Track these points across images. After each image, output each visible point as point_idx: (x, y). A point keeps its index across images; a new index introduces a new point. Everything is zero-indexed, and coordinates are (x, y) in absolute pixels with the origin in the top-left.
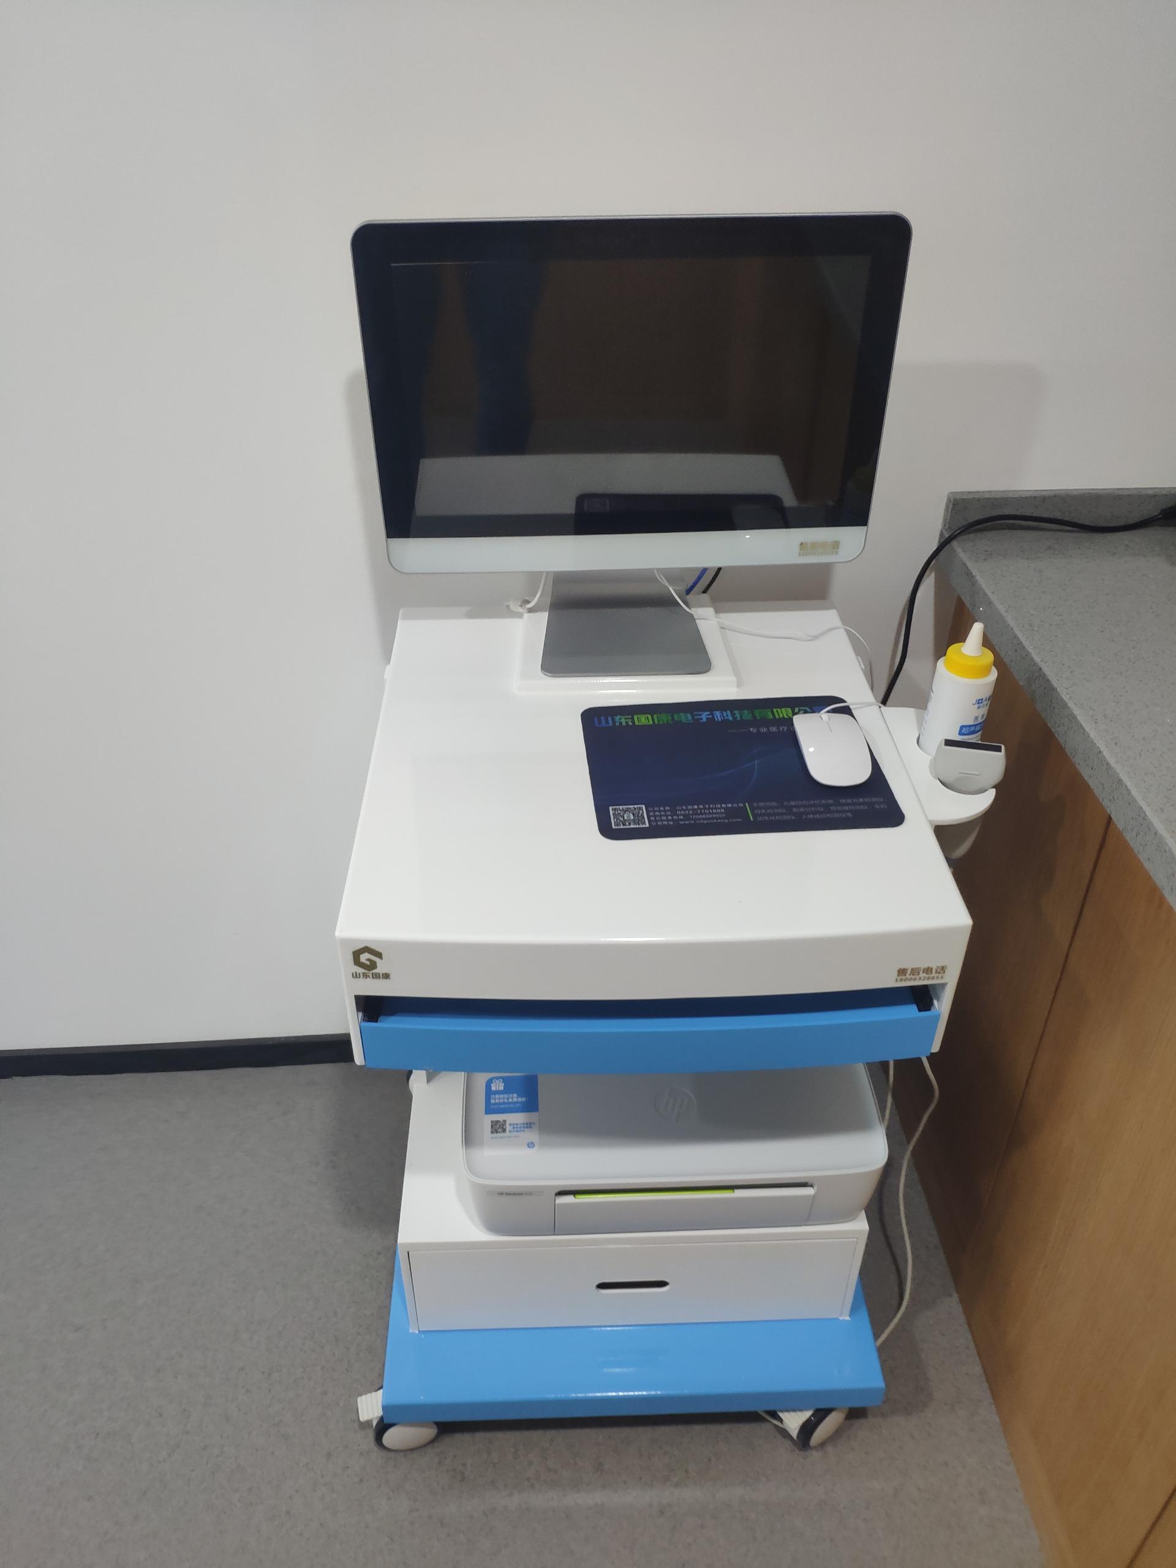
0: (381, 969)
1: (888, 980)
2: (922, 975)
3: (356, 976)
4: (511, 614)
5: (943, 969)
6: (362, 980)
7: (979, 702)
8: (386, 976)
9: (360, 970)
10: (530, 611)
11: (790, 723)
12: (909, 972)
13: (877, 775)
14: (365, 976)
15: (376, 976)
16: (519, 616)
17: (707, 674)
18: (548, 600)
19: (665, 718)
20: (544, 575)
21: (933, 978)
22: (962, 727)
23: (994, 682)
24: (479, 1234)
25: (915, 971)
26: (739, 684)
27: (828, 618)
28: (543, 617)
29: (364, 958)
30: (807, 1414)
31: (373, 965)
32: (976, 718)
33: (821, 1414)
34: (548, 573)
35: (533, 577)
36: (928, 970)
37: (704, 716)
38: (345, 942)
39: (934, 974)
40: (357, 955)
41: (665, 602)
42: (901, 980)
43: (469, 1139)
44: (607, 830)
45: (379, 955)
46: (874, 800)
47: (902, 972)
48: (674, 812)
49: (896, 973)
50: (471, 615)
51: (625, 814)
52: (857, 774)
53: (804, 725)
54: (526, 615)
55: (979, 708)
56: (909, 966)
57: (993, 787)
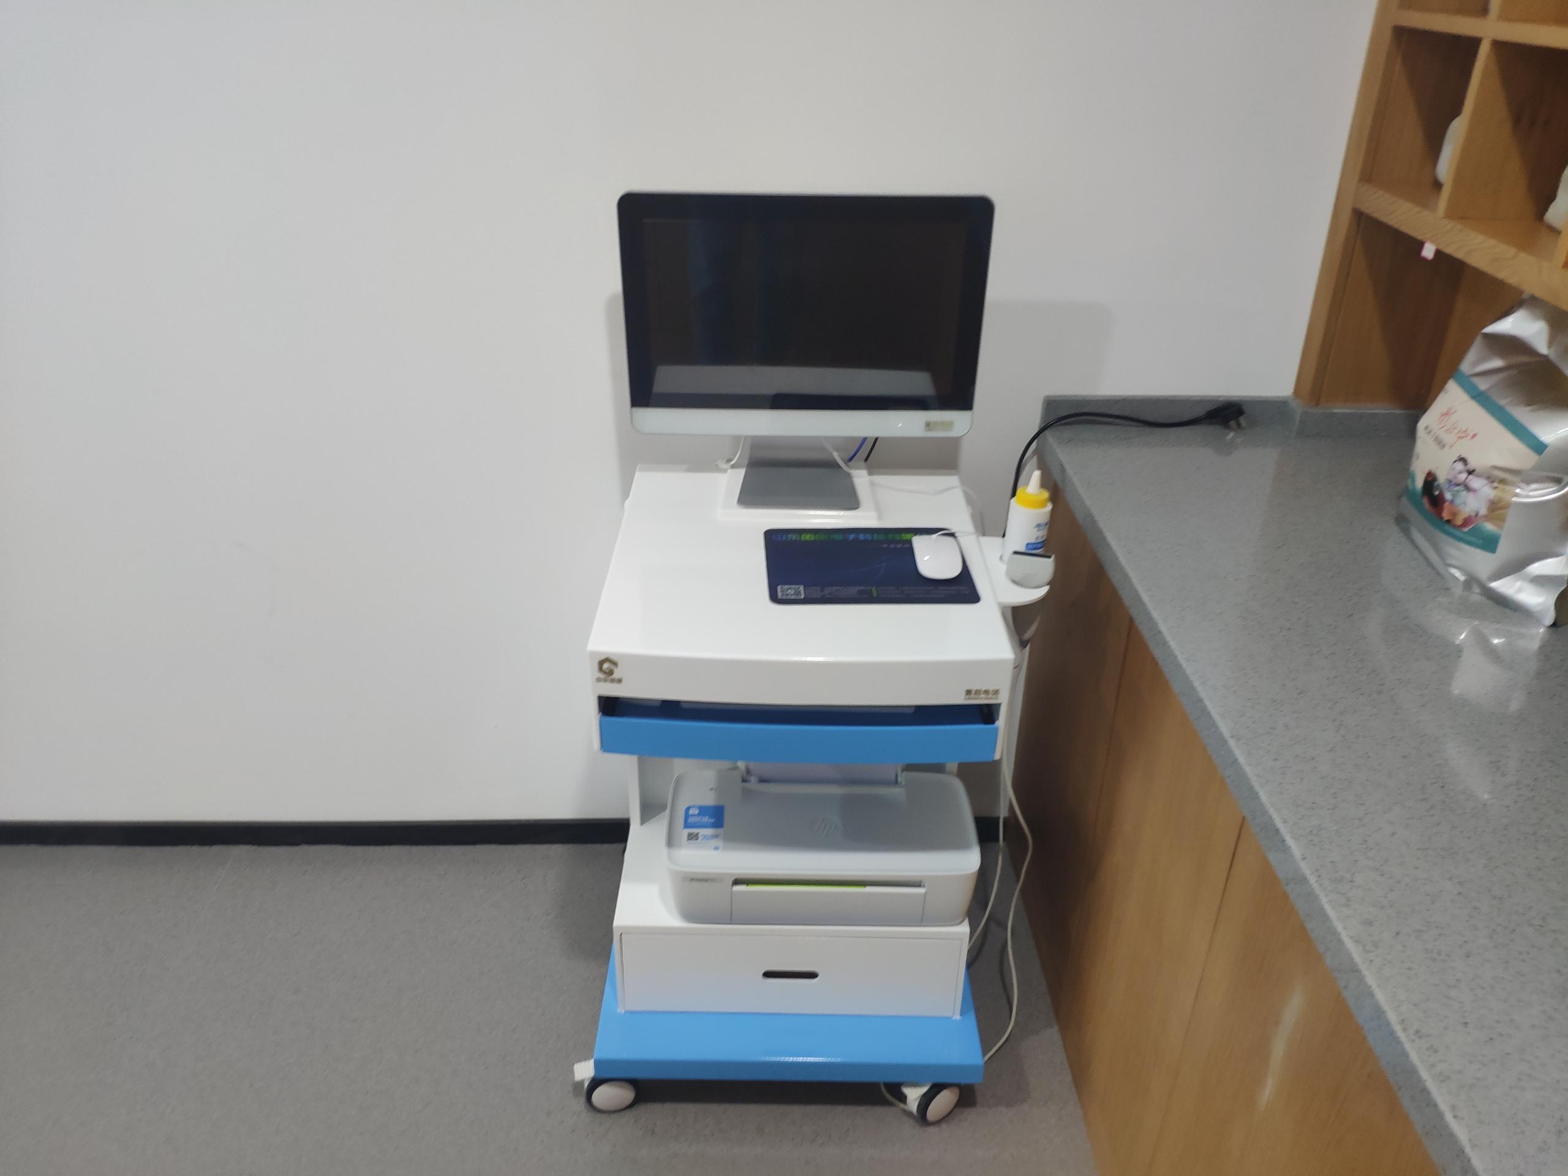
0: (616, 676)
1: (958, 698)
2: (983, 696)
3: (598, 680)
4: (718, 469)
5: (996, 692)
6: (602, 684)
7: (1038, 525)
8: (620, 681)
9: (602, 676)
10: (733, 467)
11: (910, 542)
12: (973, 693)
13: (965, 571)
14: (605, 680)
15: (613, 681)
16: (725, 471)
17: (856, 510)
18: (746, 462)
19: (823, 537)
20: (743, 439)
21: (990, 698)
22: (1028, 544)
23: (1050, 512)
24: (674, 921)
25: (978, 692)
26: (880, 518)
27: (953, 480)
28: (741, 473)
29: (606, 666)
30: (924, 1089)
31: (611, 673)
32: (1037, 538)
33: (936, 1089)
34: (746, 437)
35: (737, 439)
36: (986, 692)
37: (852, 537)
38: (593, 654)
39: (990, 696)
40: (601, 663)
41: (832, 465)
42: (968, 699)
43: (670, 842)
44: (774, 598)
45: (615, 664)
46: (961, 588)
47: (969, 692)
48: (822, 591)
49: (964, 693)
50: (689, 470)
51: (790, 591)
52: (951, 570)
53: (919, 544)
54: (729, 471)
55: (1038, 530)
56: (974, 688)
57: (1048, 584)
